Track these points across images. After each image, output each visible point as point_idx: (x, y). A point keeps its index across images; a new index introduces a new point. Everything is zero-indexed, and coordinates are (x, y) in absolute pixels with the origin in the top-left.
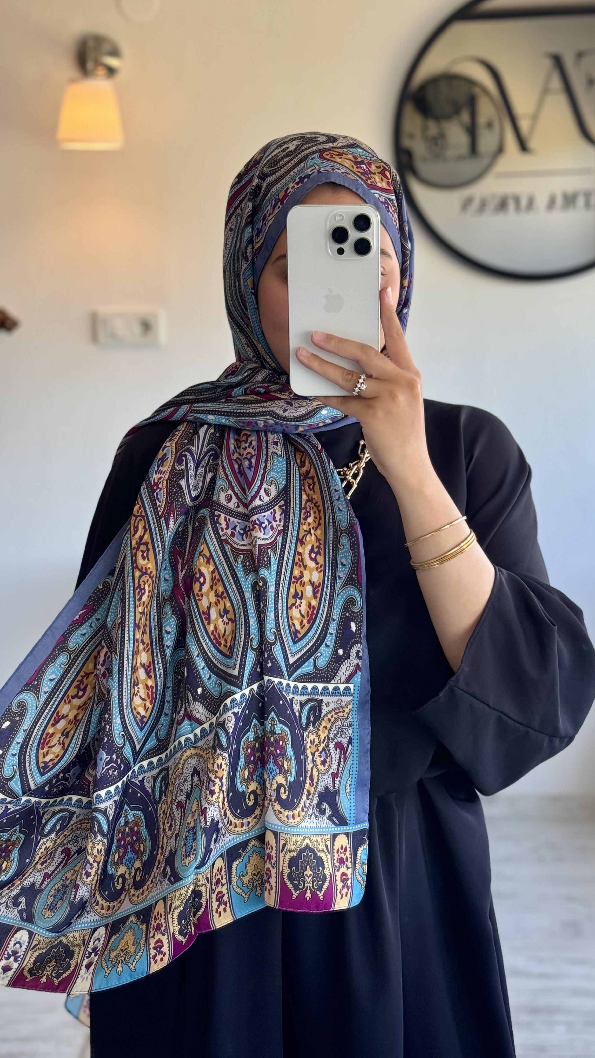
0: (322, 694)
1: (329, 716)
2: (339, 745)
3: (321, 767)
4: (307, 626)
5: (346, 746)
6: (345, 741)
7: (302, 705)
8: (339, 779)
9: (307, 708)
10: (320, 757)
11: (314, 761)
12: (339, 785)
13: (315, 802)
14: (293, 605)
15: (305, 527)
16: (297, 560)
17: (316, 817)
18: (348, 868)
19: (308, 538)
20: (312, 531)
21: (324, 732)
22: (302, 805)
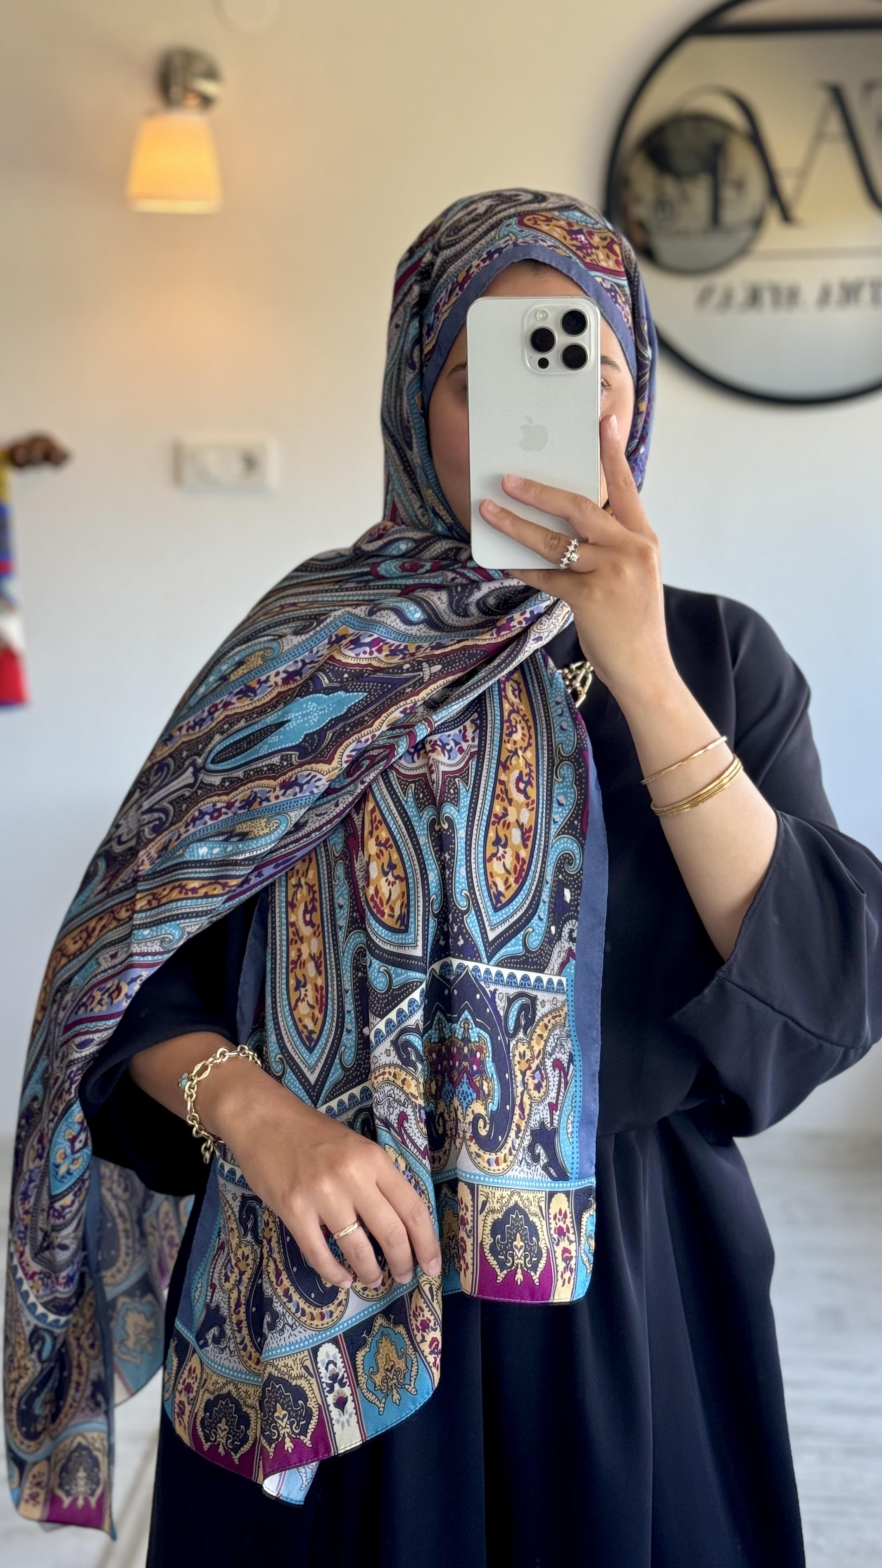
0: (535, 988)
1: (546, 1020)
2: (557, 1064)
3: (535, 1093)
4: (515, 887)
5: (566, 1065)
6: (564, 1058)
7: (510, 1001)
8: (558, 1113)
9: (517, 1005)
10: (534, 1078)
11: (524, 1084)
12: (559, 1121)
13: (526, 1143)
14: (494, 855)
15: (509, 746)
16: (498, 791)
17: (528, 1164)
18: (571, 1242)
19: (514, 761)
20: (520, 752)
21: (539, 1044)
22: (509, 1145)
